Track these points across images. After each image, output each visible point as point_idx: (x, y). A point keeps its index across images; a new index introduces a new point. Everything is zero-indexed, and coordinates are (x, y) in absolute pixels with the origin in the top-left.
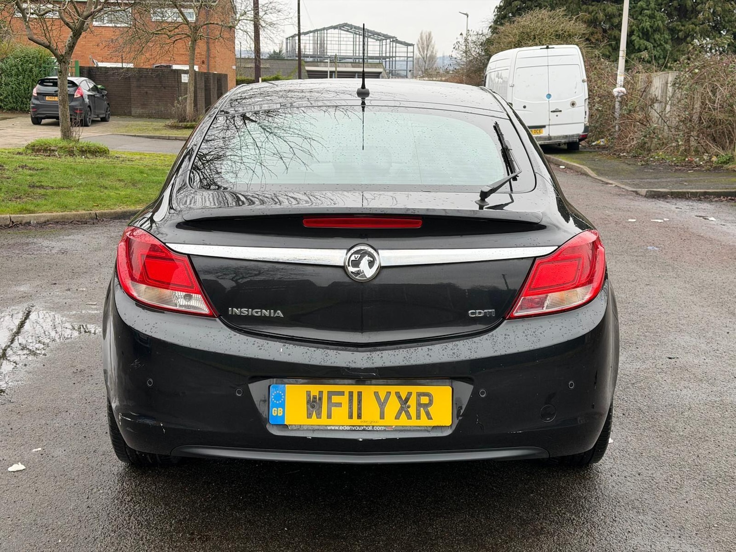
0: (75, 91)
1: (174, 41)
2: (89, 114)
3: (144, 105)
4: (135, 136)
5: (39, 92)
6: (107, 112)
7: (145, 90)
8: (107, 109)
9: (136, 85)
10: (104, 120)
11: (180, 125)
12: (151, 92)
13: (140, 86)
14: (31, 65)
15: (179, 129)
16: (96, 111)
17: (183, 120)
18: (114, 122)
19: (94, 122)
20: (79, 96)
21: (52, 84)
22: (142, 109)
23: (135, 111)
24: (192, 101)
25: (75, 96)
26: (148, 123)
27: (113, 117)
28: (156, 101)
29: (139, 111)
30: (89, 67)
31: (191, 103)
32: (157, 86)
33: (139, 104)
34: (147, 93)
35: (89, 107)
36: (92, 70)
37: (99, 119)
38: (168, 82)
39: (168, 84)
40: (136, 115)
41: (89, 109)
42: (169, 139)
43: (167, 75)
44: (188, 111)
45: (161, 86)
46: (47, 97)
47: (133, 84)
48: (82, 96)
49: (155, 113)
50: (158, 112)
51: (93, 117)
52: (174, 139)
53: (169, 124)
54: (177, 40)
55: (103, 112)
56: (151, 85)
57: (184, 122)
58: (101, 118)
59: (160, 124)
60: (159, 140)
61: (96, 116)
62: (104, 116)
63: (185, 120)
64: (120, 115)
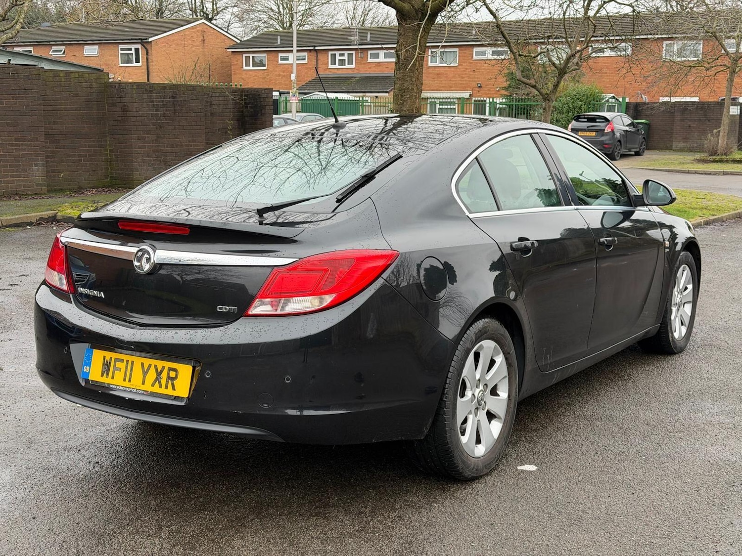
0: (606, 126)
1: (716, 73)
2: (618, 149)
3: (685, 139)
4: (654, 170)
5: (573, 127)
6: (641, 146)
7: (689, 123)
8: (642, 143)
9: (679, 119)
10: (637, 154)
11: (708, 159)
12: (695, 125)
13: (683, 120)
14: (580, 103)
15: (707, 163)
16: (627, 145)
17: (714, 154)
18: (648, 156)
19: (623, 156)
20: (610, 130)
21: (586, 120)
22: (684, 142)
23: (676, 145)
24: (726, 134)
25: (606, 131)
26: (679, 157)
27: (648, 151)
28: (699, 134)
29: (681, 145)
30: (636, 103)
31: (725, 136)
32: (702, 119)
33: (681, 138)
34: (690, 126)
35: (619, 141)
36: (639, 105)
37: (633, 153)
38: (713, 115)
39: (713, 117)
40: (676, 148)
41: (619, 143)
42: (688, 173)
43: (712, 108)
44: (720, 144)
45: (705, 119)
46: (580, 132)
47: (677, 117)
48: (613, 131)
49: (696, 147)
50: (700, 145)
51: (624, 151)
52: (694, 173)
53: (698, 158)
54: (718, 72)
55: (637, 146)
56: (696, 119)
57: (715, 155)
58: (635, 152)
59: (690, 157)
60: (677, 173)
61: (627, 150)
62: (638, 150)
63: (715, 153)
64: (661, 149)
